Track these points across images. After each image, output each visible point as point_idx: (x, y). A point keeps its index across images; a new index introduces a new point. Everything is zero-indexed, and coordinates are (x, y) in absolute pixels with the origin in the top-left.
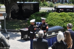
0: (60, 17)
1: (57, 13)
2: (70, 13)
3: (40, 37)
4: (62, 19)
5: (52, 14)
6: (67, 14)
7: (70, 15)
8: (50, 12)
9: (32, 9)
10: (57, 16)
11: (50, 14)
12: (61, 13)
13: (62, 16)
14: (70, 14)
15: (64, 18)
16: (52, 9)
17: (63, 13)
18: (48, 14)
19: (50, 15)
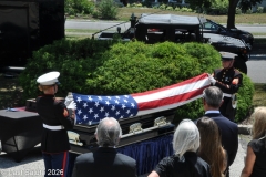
0: (155, 63)
1: (142, 45)
2: (191, 44)
3: (106, 144)
4: (162, 71)
5: (124, 47)
6: (182, 47)
7: (194, 55)
8: (116, 42)
9: (35, 26)
10: (144, 56)
11: (115, 47)
12: (157, 46)
13: (161, 57)
14: (194, 51)
15: (171, 65)
16: (119, 29)
17: (167, 43)
18: (109, 49)
19: (117, 53)
